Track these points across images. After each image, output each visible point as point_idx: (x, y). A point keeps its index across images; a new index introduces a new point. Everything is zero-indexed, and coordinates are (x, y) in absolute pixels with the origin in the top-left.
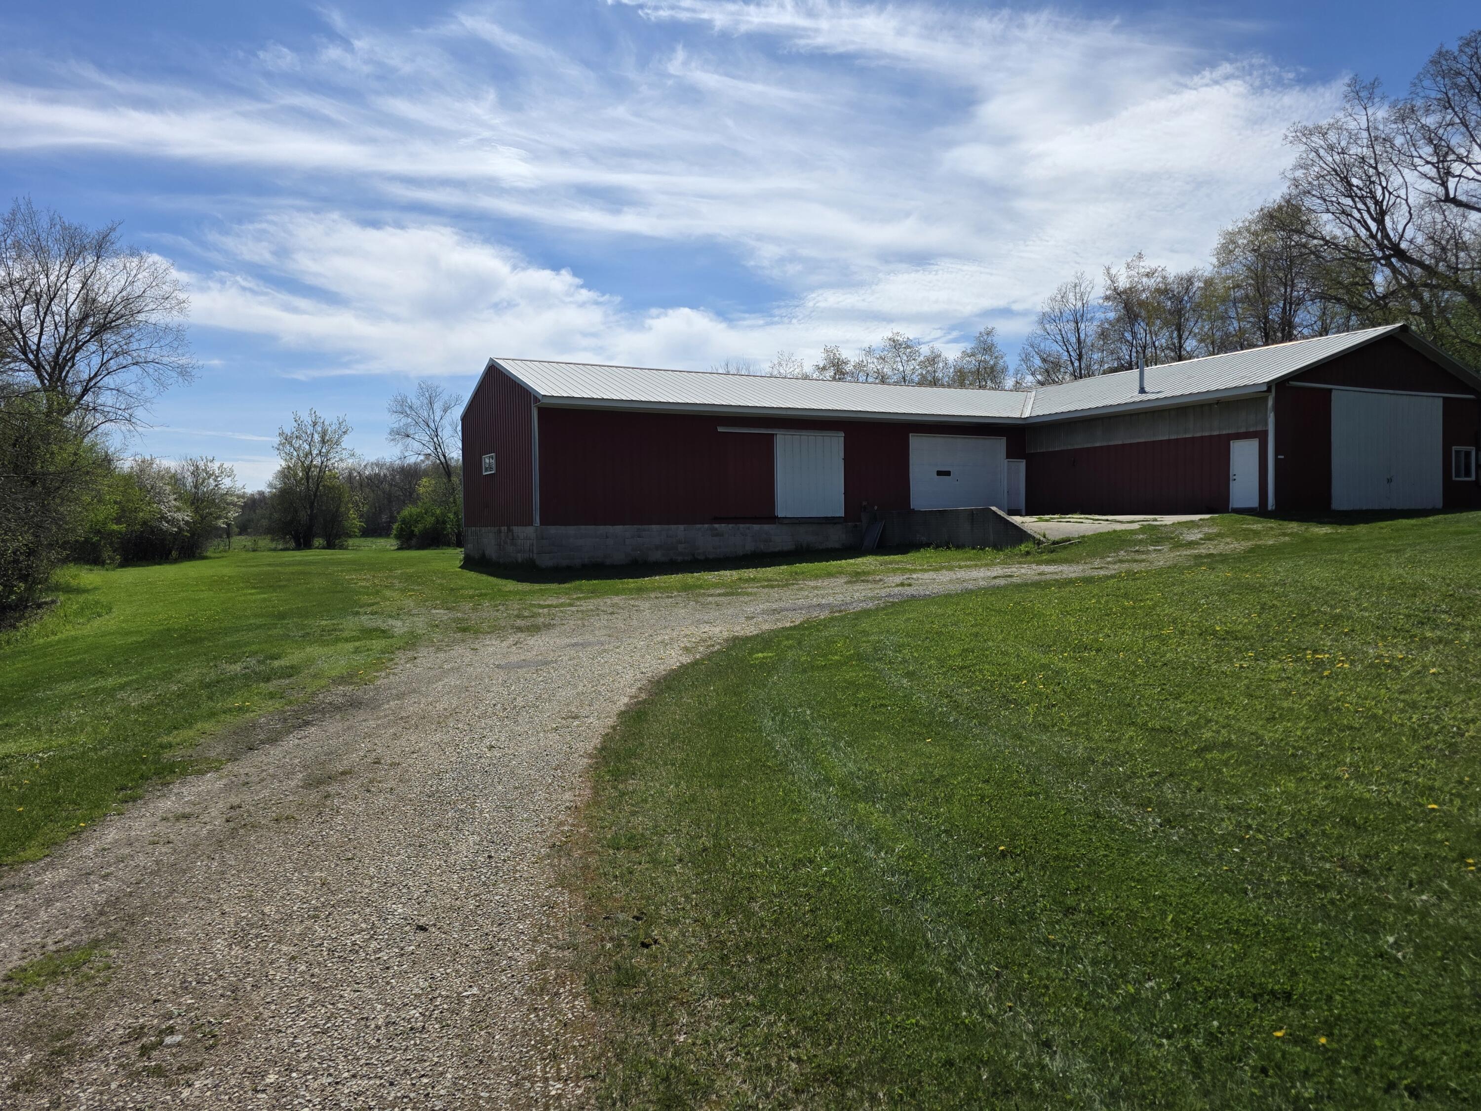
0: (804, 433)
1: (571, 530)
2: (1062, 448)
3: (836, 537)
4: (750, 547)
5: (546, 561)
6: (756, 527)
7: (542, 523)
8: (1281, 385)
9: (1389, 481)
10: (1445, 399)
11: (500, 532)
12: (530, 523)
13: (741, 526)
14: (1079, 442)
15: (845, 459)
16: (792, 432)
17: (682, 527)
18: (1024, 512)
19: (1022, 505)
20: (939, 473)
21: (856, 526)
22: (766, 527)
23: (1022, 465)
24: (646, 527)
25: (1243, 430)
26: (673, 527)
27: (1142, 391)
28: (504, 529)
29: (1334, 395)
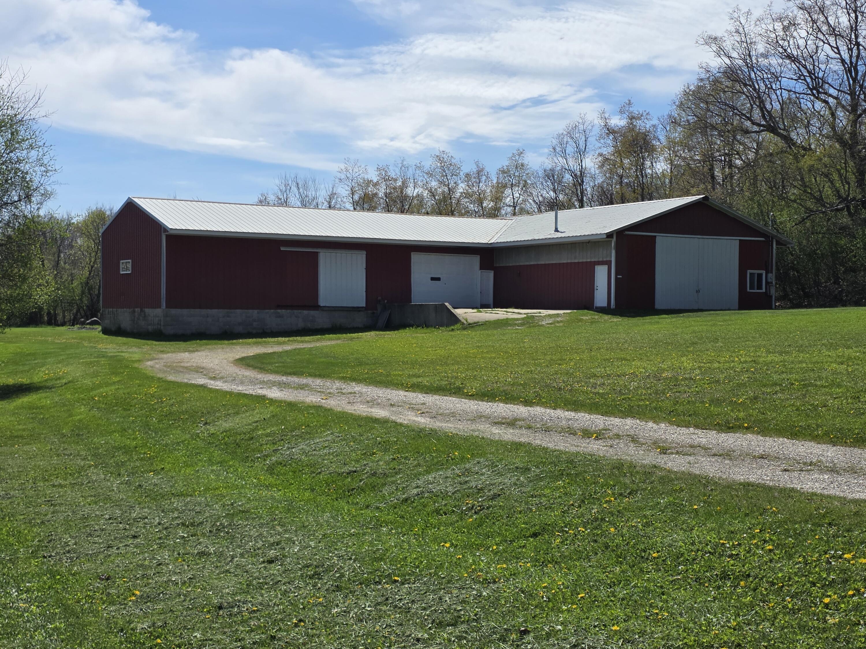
0: (339, 251)
1: (185, 312)
2: (514, 264)
3: (360, 319)
4: (301, 325)
5: (169, 330)
6: (305, 312)
7: (167, 307)
8: (620, 233)
9: (698, 291)
10: (740, 240)
11: (134, 312)
12: (159, 306)
13: (295, 311)
14: (523, 261)
15: (366, 269)
16: (330, 251)
17: (256, 311)
18: (492, 306)
19: (491, 301)
20: (433, 279)
21: (373, 313)
22: (312, 312)
23: (491, 274)
24: (233, 311)
25: (601, 260)
26: (250, 311)
27: (556, 230)
28: (138, 310)
29: (658, 240)
